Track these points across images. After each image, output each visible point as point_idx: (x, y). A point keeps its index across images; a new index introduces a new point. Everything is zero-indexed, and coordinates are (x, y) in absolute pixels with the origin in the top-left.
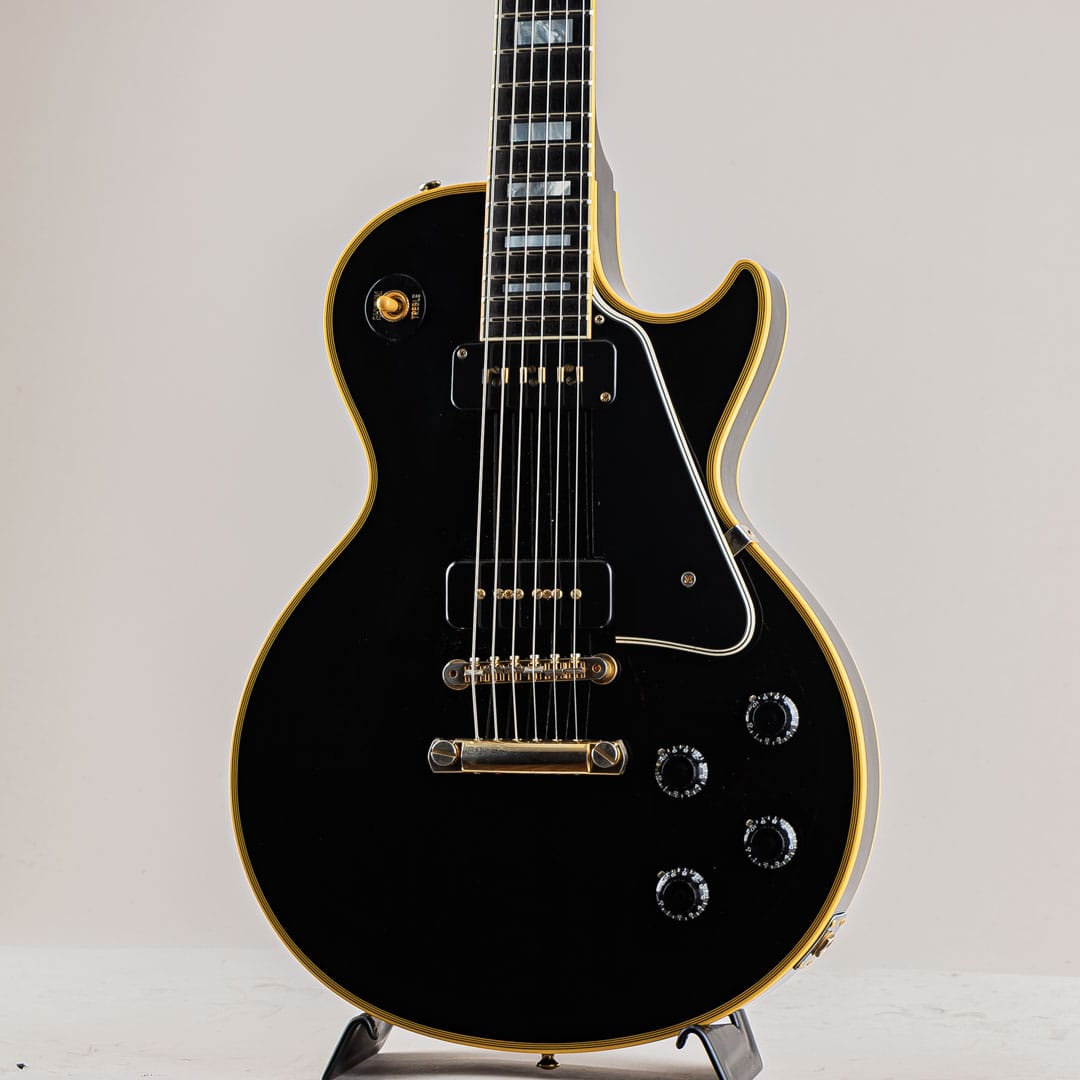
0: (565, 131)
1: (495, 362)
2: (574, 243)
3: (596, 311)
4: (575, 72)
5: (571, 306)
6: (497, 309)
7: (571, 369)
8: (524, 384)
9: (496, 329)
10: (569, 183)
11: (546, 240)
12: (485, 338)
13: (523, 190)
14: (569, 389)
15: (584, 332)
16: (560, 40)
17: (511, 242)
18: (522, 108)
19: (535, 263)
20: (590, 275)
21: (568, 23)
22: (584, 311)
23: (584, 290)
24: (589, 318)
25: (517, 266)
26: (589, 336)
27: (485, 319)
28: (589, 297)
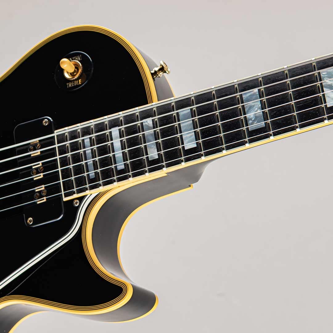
0: (189, 144)
1: (44, 144)
2: (120, 172)
3: (81, 199)
4: (229, 139)
5: (80, 182)
6: (73, 135)
7: (44, 194)
8: (31, 167)
9: (62, 138)
10: (157, 157)
11: (119, 154)
12: (57, 133)
13: (149, 128)
14: (32, 196)
15: (66, 195)
16: (250, 122)
17: (115, 131)
18: (201, 111)
19: (103, 151)
20: (102, 189)
21: (262, 124)
22: (79, 191)
23: (92, 188)
24: (76, 196)
25: (101, 139)
26: (65, 199)
27: (66, 130)
28: (88, 192)
